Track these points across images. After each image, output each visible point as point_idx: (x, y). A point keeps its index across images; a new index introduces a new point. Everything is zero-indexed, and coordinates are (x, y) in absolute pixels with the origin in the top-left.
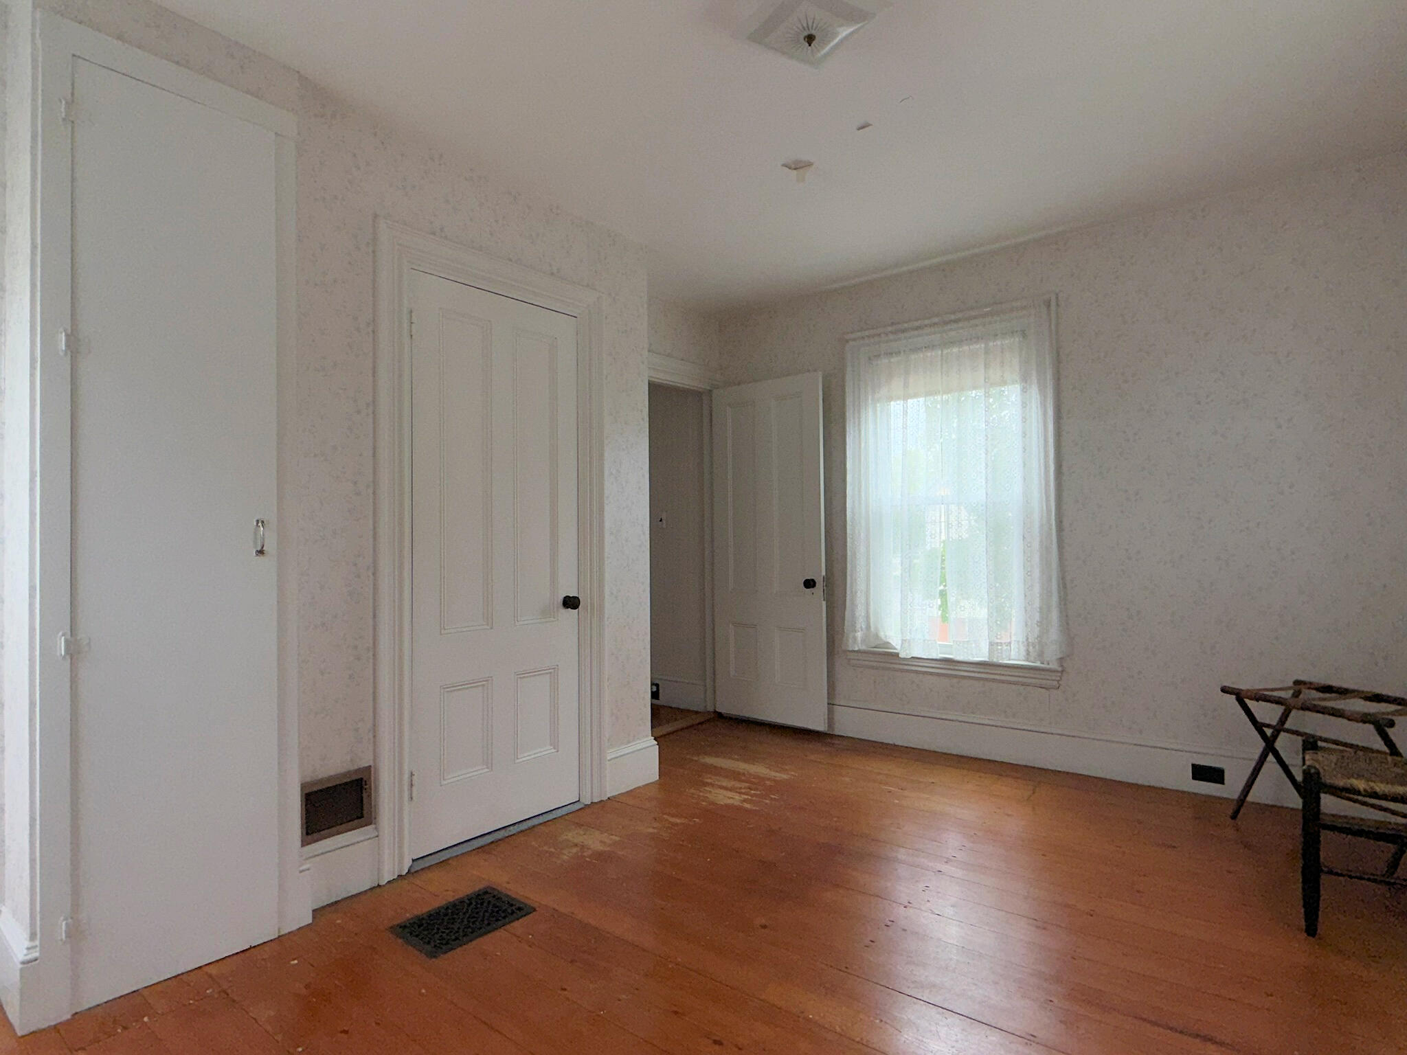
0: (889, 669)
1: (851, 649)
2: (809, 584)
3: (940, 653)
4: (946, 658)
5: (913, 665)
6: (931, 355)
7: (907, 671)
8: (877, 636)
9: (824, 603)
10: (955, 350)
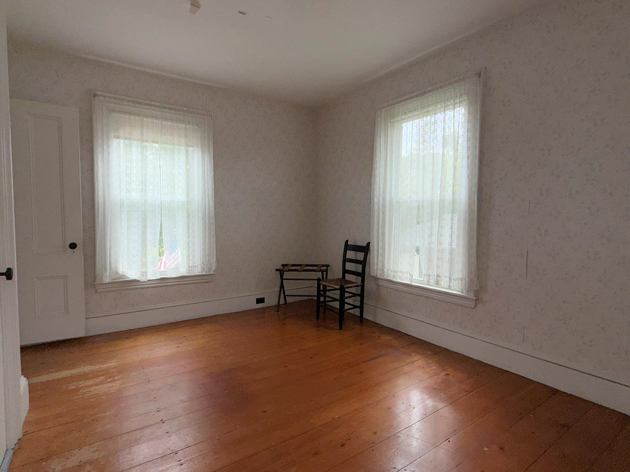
0: (129, 289)
1: (104, 283)
2: (73, 246)
3: (160, 276)
4: (162, 278)
5: (132, 286)
6: (158, 122)
7: (137, 289)
8: (117, 273)
9: (83, 257)
10: (169, 123)
